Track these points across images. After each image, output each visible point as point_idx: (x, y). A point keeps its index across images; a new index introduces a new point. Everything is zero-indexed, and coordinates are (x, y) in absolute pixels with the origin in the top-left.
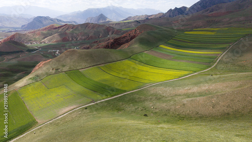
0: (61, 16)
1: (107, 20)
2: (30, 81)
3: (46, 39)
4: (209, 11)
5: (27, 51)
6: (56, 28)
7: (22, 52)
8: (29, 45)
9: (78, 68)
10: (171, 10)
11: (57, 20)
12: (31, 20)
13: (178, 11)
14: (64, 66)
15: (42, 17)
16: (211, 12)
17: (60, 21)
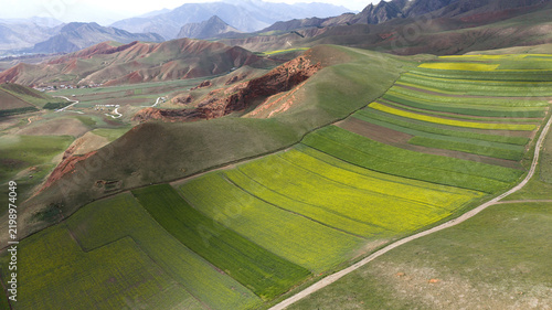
0: (123, 22)
1: (228, 29)
2: (36, 222)
3: (89, 77)
4: (458, 9)
5: (44, 108)
6: (112, 51)
7: (33, 109)
8: (51, 91)
9: (166, 177)
10: (371, 6)
11: (116, 30)
12: (57, 32)
13: (387, 9)
14: (128, 172)
15: (81, 24)
16: (463, 11)
17: (123, 32)
